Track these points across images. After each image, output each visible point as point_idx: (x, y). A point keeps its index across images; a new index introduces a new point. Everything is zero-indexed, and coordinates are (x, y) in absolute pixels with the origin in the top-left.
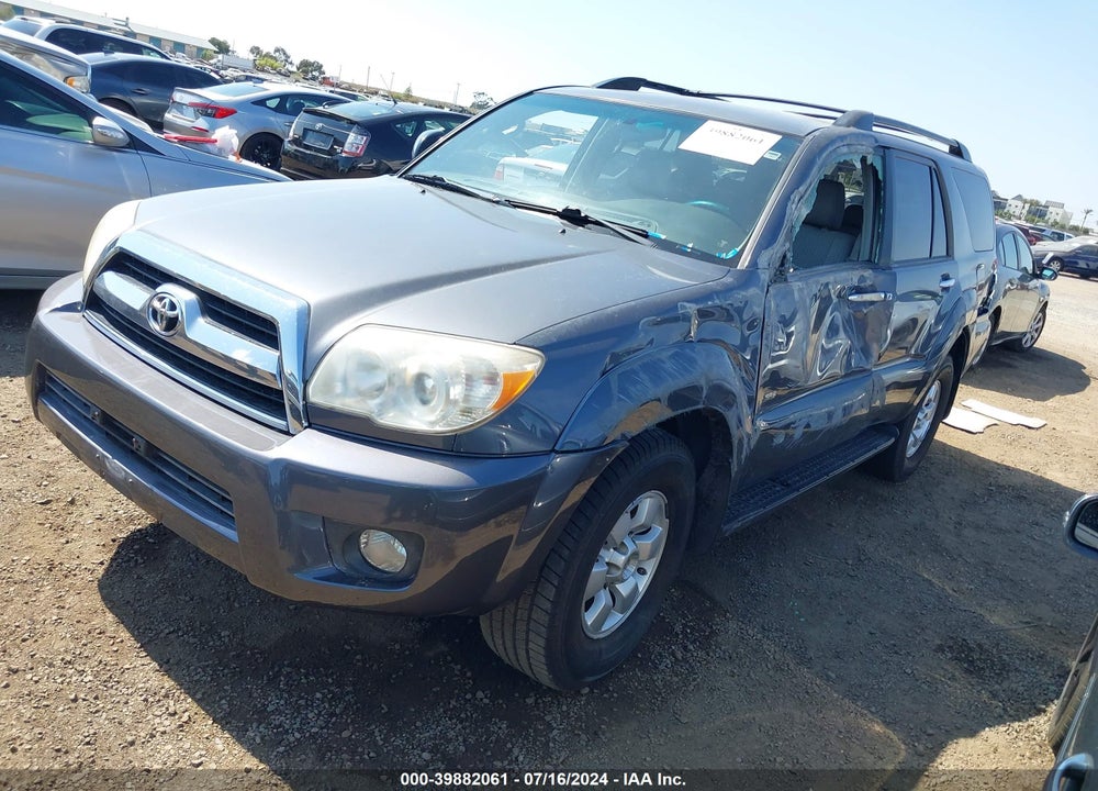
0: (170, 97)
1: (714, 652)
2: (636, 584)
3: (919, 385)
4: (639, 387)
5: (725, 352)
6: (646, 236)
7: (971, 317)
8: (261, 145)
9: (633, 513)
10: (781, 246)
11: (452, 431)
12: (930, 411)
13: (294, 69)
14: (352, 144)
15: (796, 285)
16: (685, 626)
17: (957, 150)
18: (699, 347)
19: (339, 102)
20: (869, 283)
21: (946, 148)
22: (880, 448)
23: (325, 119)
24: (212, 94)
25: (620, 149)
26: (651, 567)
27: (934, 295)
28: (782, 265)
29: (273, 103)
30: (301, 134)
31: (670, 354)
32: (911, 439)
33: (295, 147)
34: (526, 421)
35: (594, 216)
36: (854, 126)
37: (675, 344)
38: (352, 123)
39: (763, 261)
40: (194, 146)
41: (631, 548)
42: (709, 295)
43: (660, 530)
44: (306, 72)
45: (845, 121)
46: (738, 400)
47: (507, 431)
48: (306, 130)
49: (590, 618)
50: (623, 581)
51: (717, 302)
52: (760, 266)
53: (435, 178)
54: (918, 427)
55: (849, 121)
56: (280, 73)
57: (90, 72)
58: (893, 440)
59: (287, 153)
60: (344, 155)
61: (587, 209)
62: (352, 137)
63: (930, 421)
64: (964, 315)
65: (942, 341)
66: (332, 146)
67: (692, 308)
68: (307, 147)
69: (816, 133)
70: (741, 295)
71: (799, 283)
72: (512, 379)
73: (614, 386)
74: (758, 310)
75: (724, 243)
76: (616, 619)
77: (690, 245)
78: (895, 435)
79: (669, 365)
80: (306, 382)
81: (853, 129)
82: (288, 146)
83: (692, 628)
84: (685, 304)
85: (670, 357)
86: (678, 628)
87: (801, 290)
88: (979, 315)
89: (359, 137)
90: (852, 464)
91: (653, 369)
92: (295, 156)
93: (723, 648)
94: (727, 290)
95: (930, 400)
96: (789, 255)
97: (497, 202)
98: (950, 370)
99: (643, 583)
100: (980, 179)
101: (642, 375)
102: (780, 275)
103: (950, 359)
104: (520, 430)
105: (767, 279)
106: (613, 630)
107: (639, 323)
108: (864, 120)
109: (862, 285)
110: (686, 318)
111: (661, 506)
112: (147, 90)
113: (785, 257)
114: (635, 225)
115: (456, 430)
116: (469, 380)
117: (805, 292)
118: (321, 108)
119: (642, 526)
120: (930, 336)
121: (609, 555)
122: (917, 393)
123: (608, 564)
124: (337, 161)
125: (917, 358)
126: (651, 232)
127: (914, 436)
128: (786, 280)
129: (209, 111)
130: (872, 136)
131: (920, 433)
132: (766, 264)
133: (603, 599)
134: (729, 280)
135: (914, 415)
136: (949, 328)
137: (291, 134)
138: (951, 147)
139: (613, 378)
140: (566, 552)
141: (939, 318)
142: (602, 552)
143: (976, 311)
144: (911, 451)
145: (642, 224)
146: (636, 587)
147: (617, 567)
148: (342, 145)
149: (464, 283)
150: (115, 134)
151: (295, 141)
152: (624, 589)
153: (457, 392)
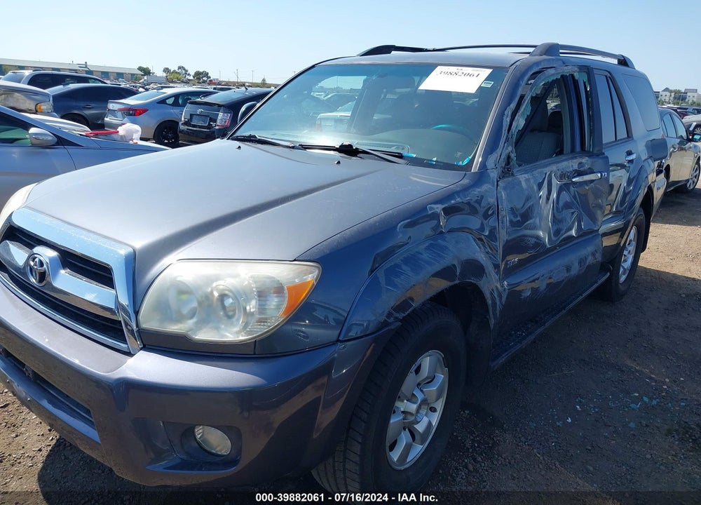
0: (106, 107)
1: (498, 460)
2: (429, 421)
3: (622, 231)
4: (402, 277)
5: (470, 236)
6: (400, 156)
7: (652, 177)
8: (166, 128)
9: (418, 371)
10: (505, 149)
11: (252, 339)
12: (632, 248)
13: (192, 78)
14: (221, 119)
15: (522, 178)
16: (473, 441)
17: (624, 62)
18: (448, 236)
19: (211, 93)
20: (587, 167)
21: (615, 61)
22: (600, 282)
23: (202, 106)
24: (131, 101)
25: (385, 96)
26: (440, 406)
27: (622, 166)
28: (508, 163)
29: (170, 101)
30: (189, 118)
31: (425, 246)
32: (621, 270)
33: (187, 127)
34: (319, 314)
35: (362, 148)
36: (545, 54)
37: (428, 238)
38: (219, 106)
39: (491, 163)
40: (104, 137)
41: (420, 396)
42: (451, 196)
43: (441, 377)
44: (199, 79)
45: (539, 51)
46: (486, 271)
47: (306, 326)
48: (191, 115)
49: (395, 455)
50: (418, 423)
51: (458, 199)
52: (489, 167)
53: (250, 136)
54: (625, 261)
55: (541, 52)
56: (183, 82)
57: (51, 99)
58: (609, 274)
59: (182, 131)
60: (217, 128)
61: (356, 143)
62: (221, 115)
63: (633, 254)
64: (647, 177)
65: (634, 198)
66: (209, 123)
67: (439, 208)
68: (194, 126)
69: (517, 64)
70: (477, 191)
71: (526, 175)
72: (295, 290)
73: (382, 280)
74: (492, 200)
75: (459, 154)
76: (418, 449)
77: (435, 159)
78: (609, 270)
79: (425, 256)
80: (137, 313)
81: (545, 57)
82: (182, 127)
83: (479, 442)
84: (433, 206)
85: (426, 249)
86: (468, 444)
87: (527, 180)
88: (657, 175)
89: (226, 115)
90: (581, 298)
91: (413, 261)
92: (188, 133)
93: (504, 456)
94: (466, 189)
95: (631, 241)
96: (513, 155)
97: (293, 147)
98: (643, 217)
99: (435, 419)
100: (643, 79)
101: (404, 267)
102: (507, 171)
103: (641, 209)
104: (316, 322)
105: (496, 176)
106: (416, 459)
107: (396, 227)
108: (552, 49)
109: (581, 169)
110: (435, 216)
111: (439, 360)
112: (93, 105)
113: (509, 157)
114: (393, 150)
115: (255, 337)
116: (262, 295)
117: (532, 181)
118: (199, 100)
119: (427, 378)
120: (625, 194)
121: (403, 405)
122: (622, 237)
123: (402, 412)
124: (214, 132)
125: (617, 214)
126: (405, 153)
127: (623, 267)
128: (513, 174)
129: (131, 112)
130: (561, 60)
131: (627, 265)
132: (493, 165)
133: (405, 438)
134: (466, 181)
135: (621, 254)
136: (637, 187)
137: (183, 119)
138: (619, 60)
139: (380, 274)
140: (365, 416)
141: (629, 181)
142: (398, 404)
143: (655, 173)
144: (623, 278)
145: (397, 148)
146: (430, 423)
147: (411, 414)
148: (215, 121)
149: (258, 215)
150: (45, 138)
151: (186, 123)
152: (420, 428)
153: (252, 306)
